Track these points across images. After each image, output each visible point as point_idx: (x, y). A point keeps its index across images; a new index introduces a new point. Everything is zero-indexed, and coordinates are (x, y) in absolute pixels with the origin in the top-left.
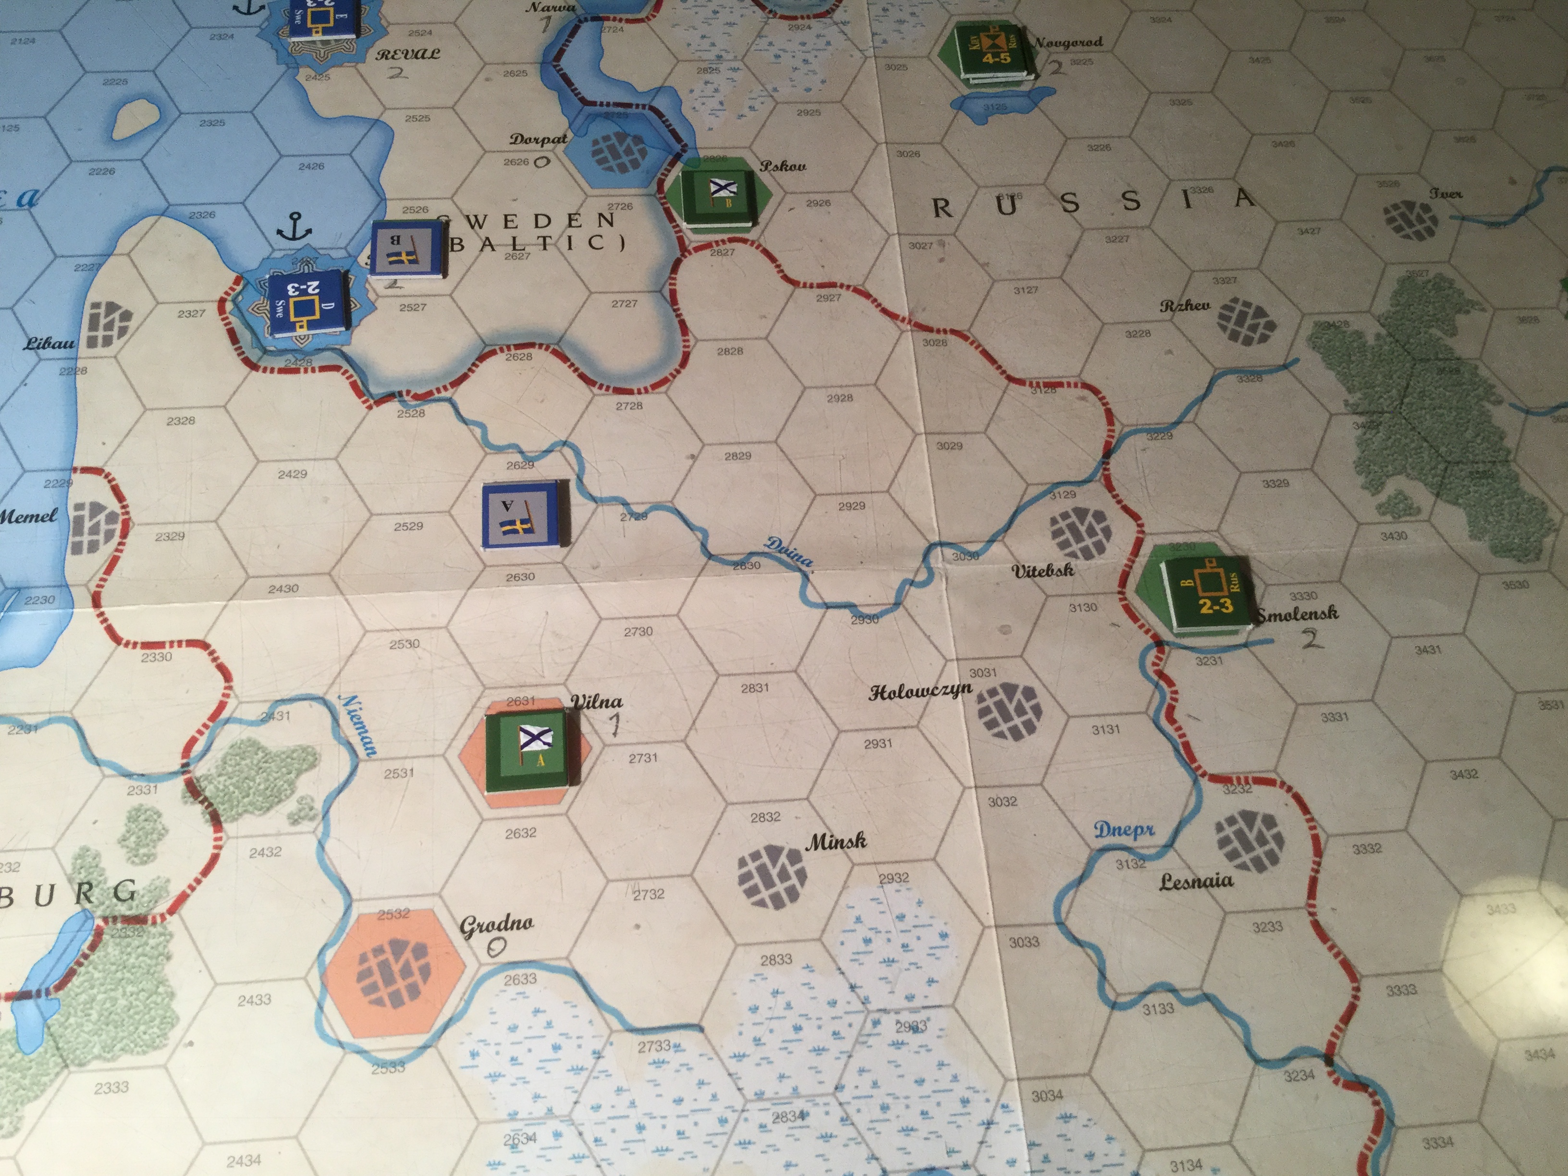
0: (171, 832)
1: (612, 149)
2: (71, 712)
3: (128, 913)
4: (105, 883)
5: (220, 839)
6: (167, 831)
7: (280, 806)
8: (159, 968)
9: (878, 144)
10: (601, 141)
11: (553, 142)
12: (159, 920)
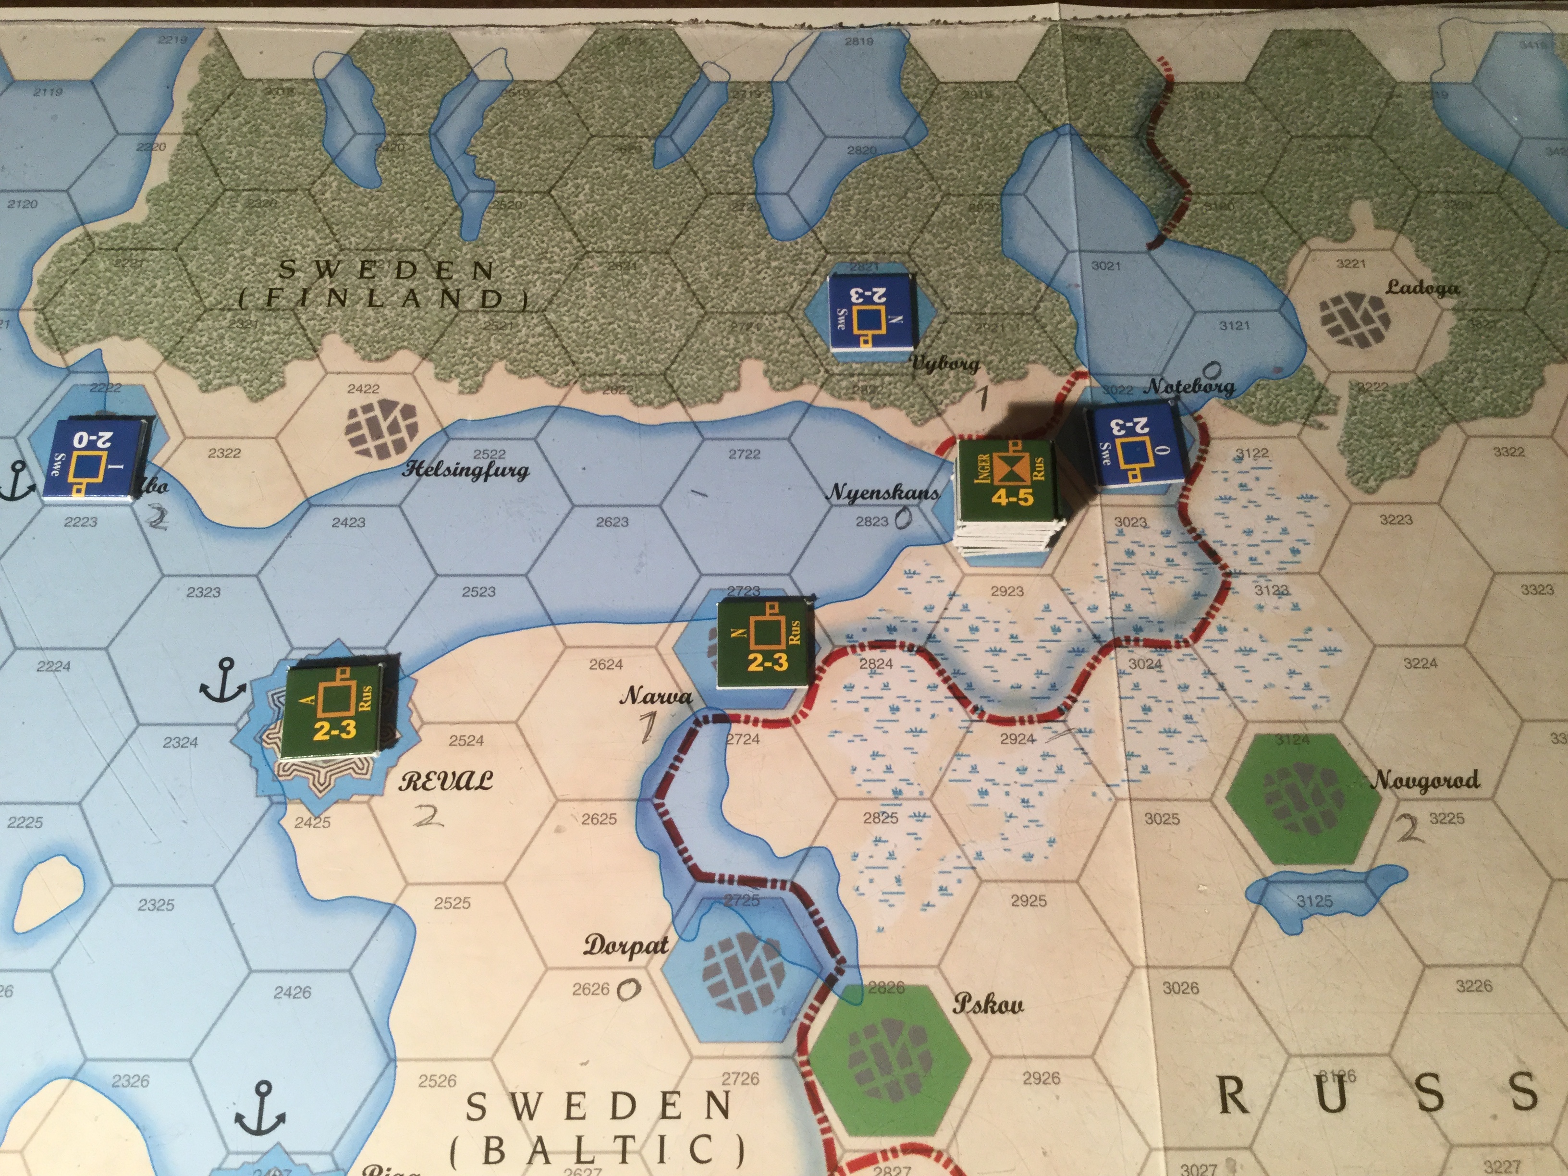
1: (733, 965)
9: (1134, 967)
10: (717, 949)
11: (647, 951)
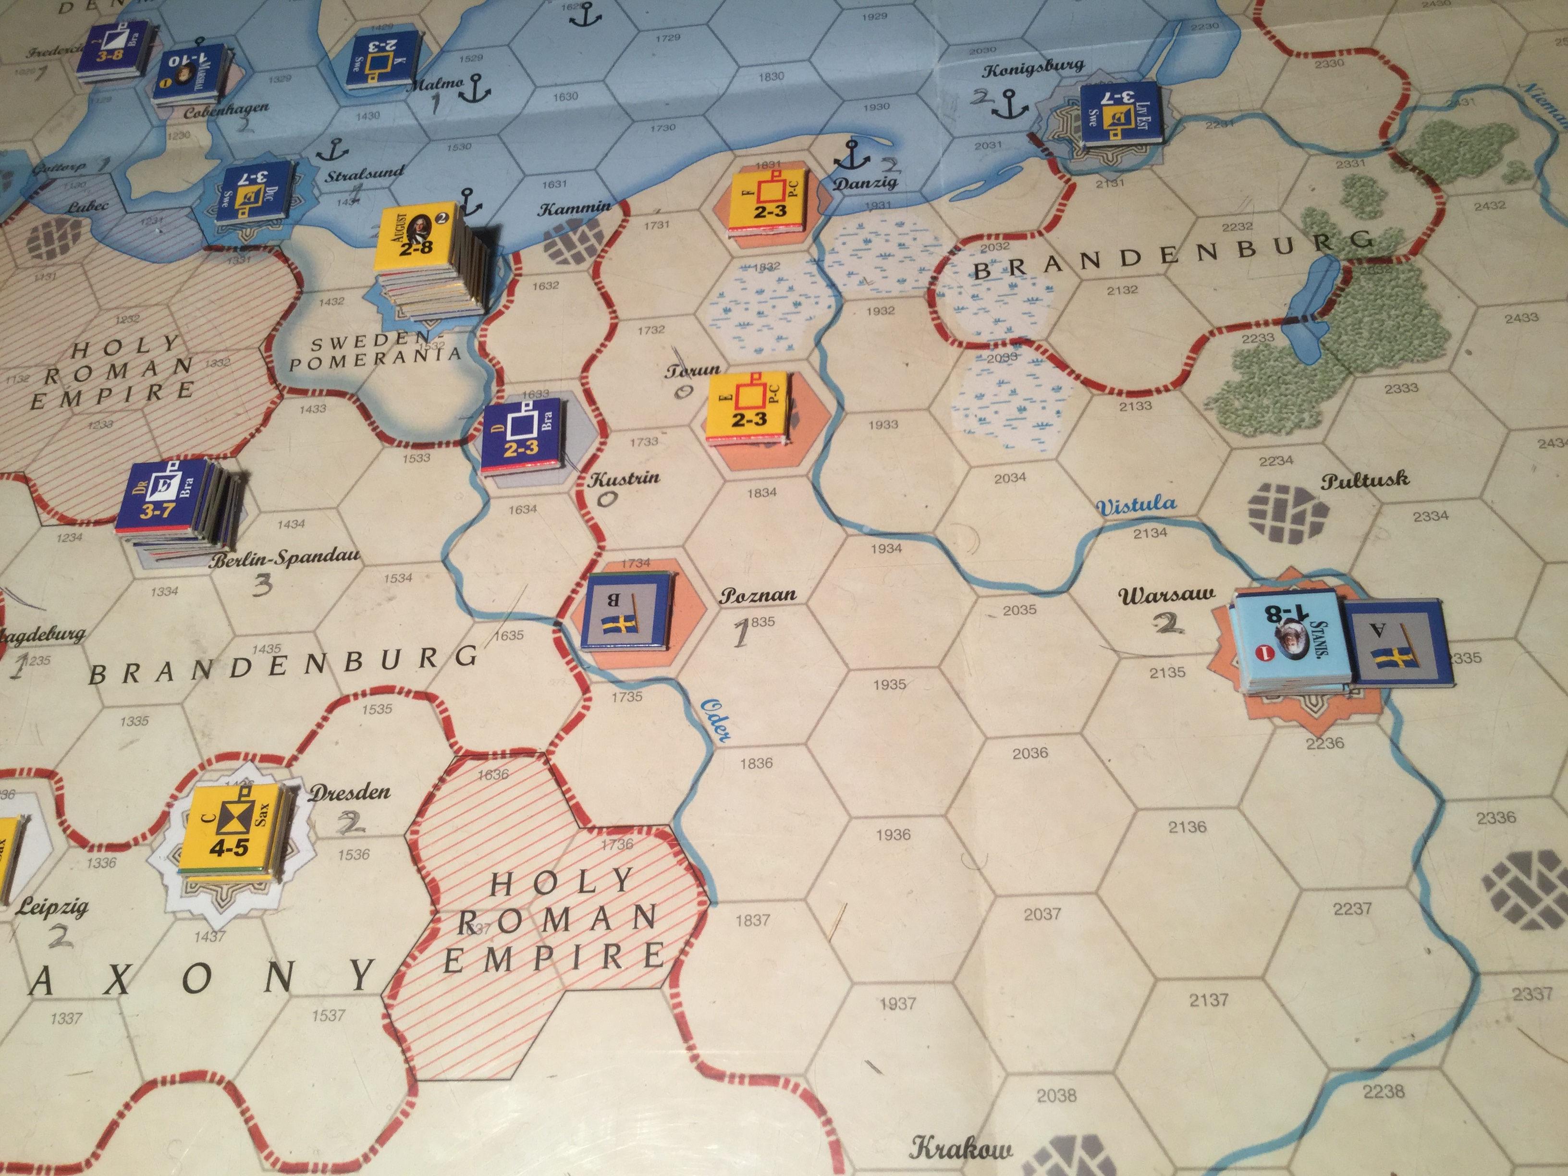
0: (1391, 195)
2: (1261, 108)
3: (1370, 256)
4: (1340, 233)
5: (1441, 197)
6: (1386, 194)
7: (1491, 170)
8: (1417, 296)
12: (1403, 260)
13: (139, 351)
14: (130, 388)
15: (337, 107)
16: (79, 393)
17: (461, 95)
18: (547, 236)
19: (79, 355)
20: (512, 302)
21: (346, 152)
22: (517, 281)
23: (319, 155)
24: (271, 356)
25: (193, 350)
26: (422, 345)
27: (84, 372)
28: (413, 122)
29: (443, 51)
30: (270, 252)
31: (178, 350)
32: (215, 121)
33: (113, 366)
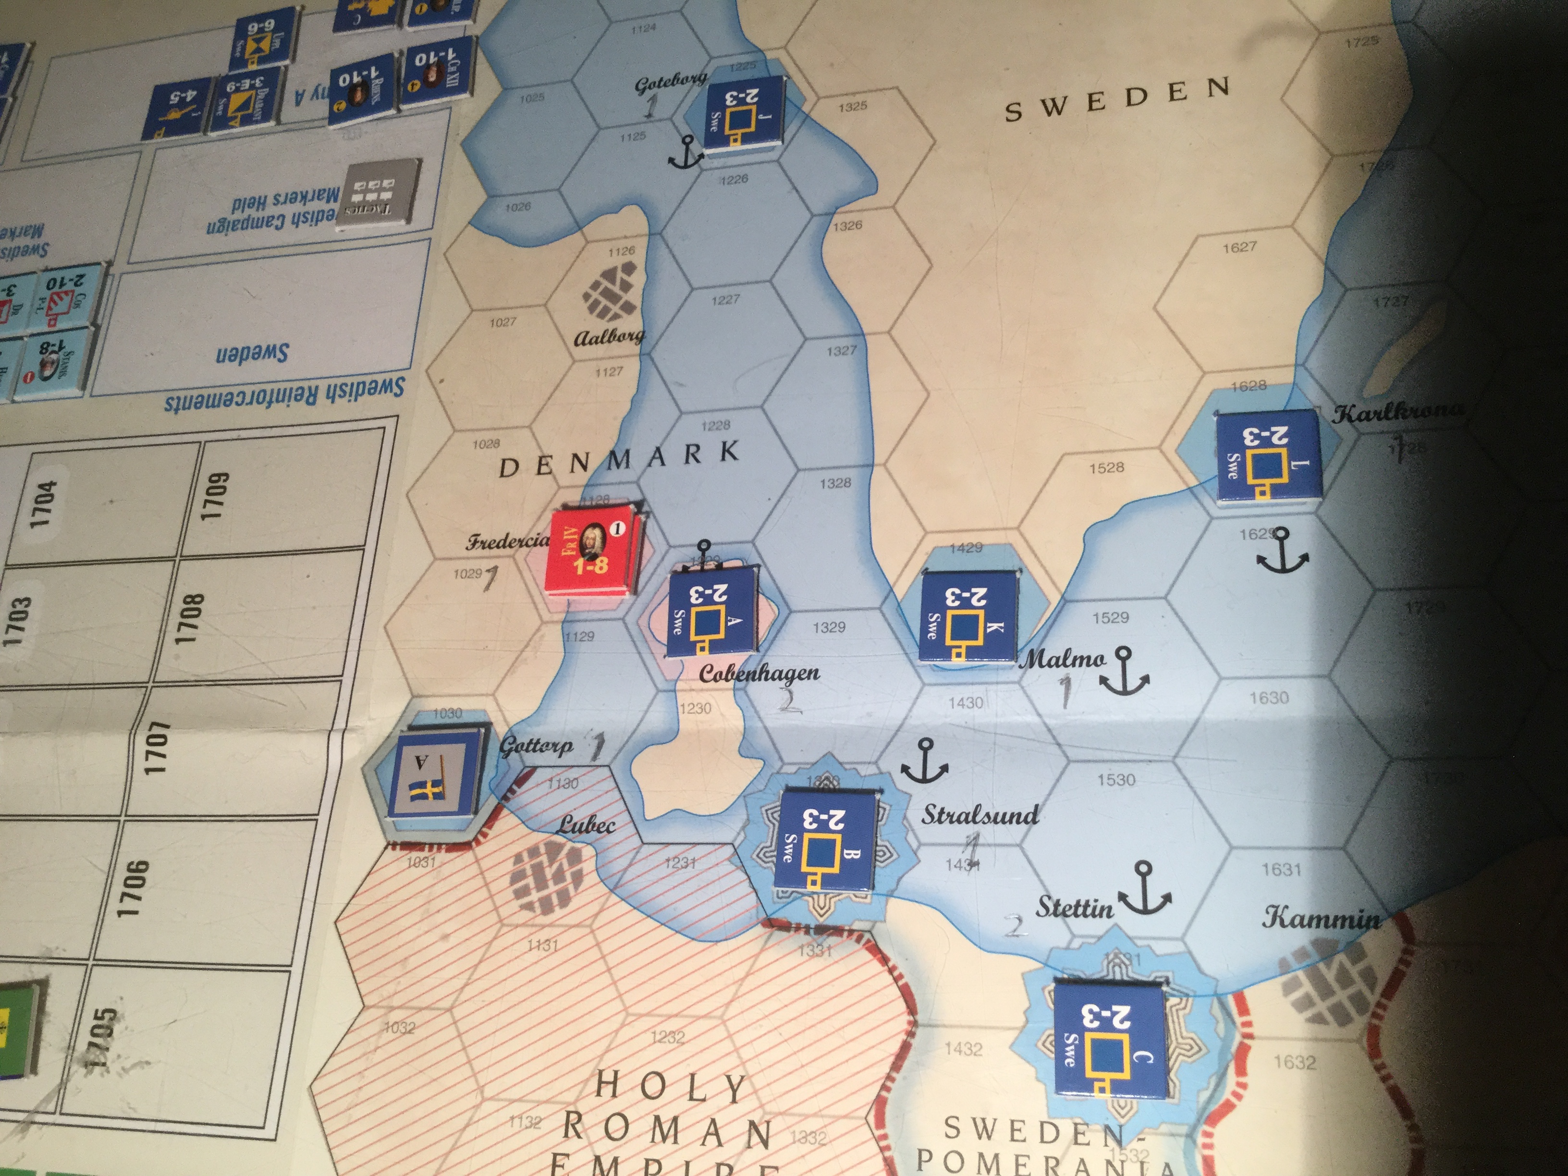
13: (691, 1099)
14: (687, 1164)
15: (919, 684)
16: (615, 1160)
17: (1103, 680)
18: (1284, 967)
19: (607, 1090)
20: (1244, 1086)
21: (945, 769)
22: (1249, 1048)
23: (905, 769)
24: (885, 1137)
25: (768, 1108)
26: (1111, 1151)
27: (616, 1124)
28: (1033, 719)
29: (1065, 601)
30: (858, 941)
31: (747, 1106)
32: (744, 689)
33: (657, 1118)
